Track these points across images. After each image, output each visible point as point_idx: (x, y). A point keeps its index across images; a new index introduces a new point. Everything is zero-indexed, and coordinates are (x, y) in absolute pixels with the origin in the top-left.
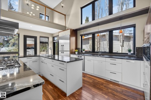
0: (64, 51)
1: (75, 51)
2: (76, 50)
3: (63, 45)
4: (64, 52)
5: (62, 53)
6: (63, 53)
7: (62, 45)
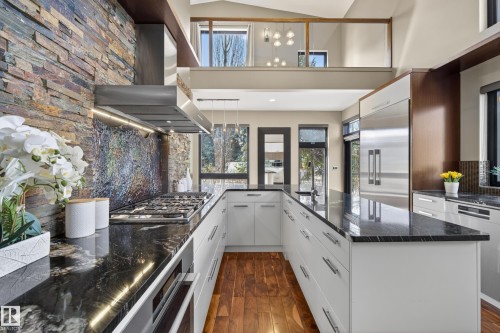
0: (380, 175)
1: (443, 180)
2: (446, 175)
3: (378, 152)
4: (383, 180)
5: (371, 182)
6: (378, 183)
7: (371, 152)
